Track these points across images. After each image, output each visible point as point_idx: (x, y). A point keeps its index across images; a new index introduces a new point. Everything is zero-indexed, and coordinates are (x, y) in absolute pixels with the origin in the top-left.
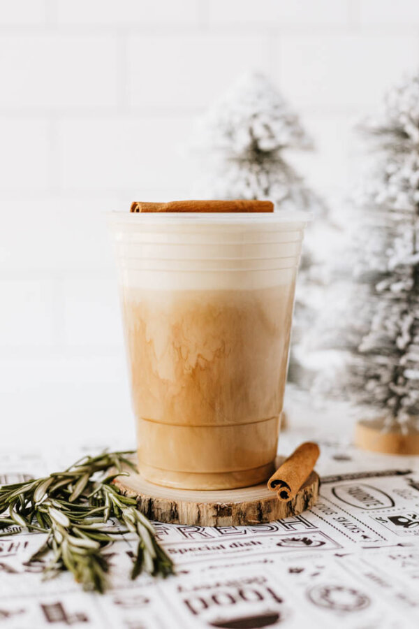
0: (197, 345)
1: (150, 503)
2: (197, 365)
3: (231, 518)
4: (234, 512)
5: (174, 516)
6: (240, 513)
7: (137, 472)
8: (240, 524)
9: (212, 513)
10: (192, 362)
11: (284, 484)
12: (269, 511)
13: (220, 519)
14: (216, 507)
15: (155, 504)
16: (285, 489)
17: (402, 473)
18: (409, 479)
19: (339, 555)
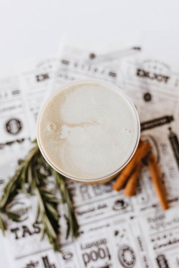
17: (169, 119)
18: (170, 129)
19: (132, 218)
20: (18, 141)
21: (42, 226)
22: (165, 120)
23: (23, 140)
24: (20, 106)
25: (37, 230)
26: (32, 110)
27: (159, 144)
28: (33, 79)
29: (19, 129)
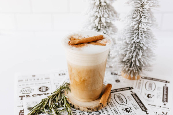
0: (84, 76)
1: (74, 106)
2: (84, 80)
3: (91, 110)
4: (92, 109)
5: (79, 109)
6: (93, 109)
7: (71, 92)
8: (93, 111)
9: (87, 109)
10: (83, 79)
11: (102, 104)
12: (99, 108)
13: (88, 111)
14: (88, 108)
15: (75, 106)
16: (103, 105)
17: (131, 88)
18: (131, 91)
20: (45, 94)
22: (128, 89)
23: (48, 94)
24: (48, 83)
26: (55, 84)
27: (126, 97)
28: (57, 75)
29: (46, 90)
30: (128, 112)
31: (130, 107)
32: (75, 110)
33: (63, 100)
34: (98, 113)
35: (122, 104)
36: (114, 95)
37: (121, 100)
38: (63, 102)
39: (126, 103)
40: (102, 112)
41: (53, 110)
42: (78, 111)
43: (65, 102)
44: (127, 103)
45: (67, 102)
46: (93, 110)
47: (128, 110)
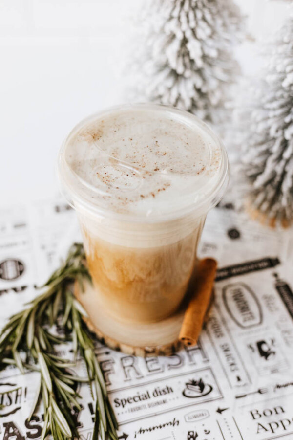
1: (103, 339)
2: (134, 279)
3: (154, 354)
4: (157, 351)
6: (161, 351)
8: (160, 356)
10: (131, 277)
12: (180, 346)
13: (148, 355)
14: (145, 350)
15: (106, 341)
16: (190, 341)
17: (273, 262)
18: (276, 275)
19: (220, 411)
20: (15, 290)
21: (44, 425)
22: (265, 264)
23: (23, 288)
24: (24, 243)
25: (34, 431)
26: (43, 247)
27: (259, 296)
28: (50, 210)
29: (19, 273)
30: (265, 355)
31: (271, 336)
32: (107, 350)
33: (70, 317)
34: (175, 361)
35: (247, 324)
36: (224, 290)
37: (244, 308)
38: (70, 325)
39: (257, 320)
40: (187, 360)
41: (41, 358)
42: (116, 356)
43: (77, 325)
44: (261, 322)
45: (84, 326)
46: (162, 353)
47: (265, 348)
